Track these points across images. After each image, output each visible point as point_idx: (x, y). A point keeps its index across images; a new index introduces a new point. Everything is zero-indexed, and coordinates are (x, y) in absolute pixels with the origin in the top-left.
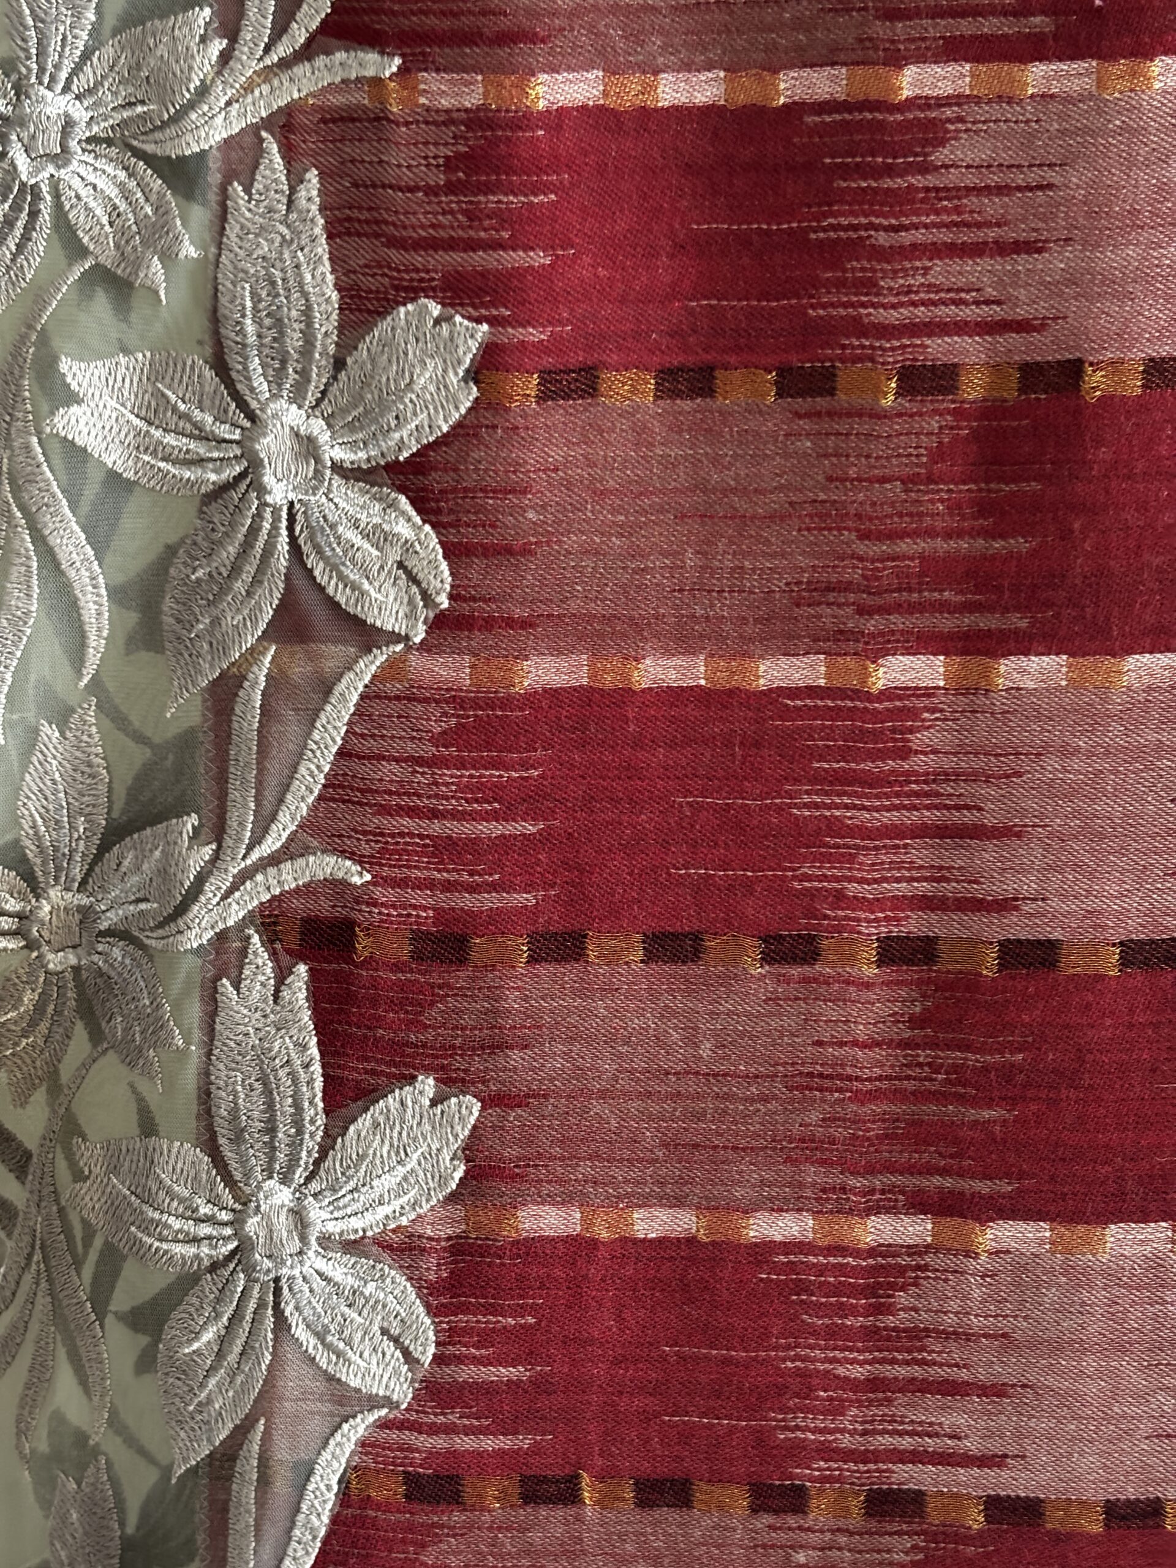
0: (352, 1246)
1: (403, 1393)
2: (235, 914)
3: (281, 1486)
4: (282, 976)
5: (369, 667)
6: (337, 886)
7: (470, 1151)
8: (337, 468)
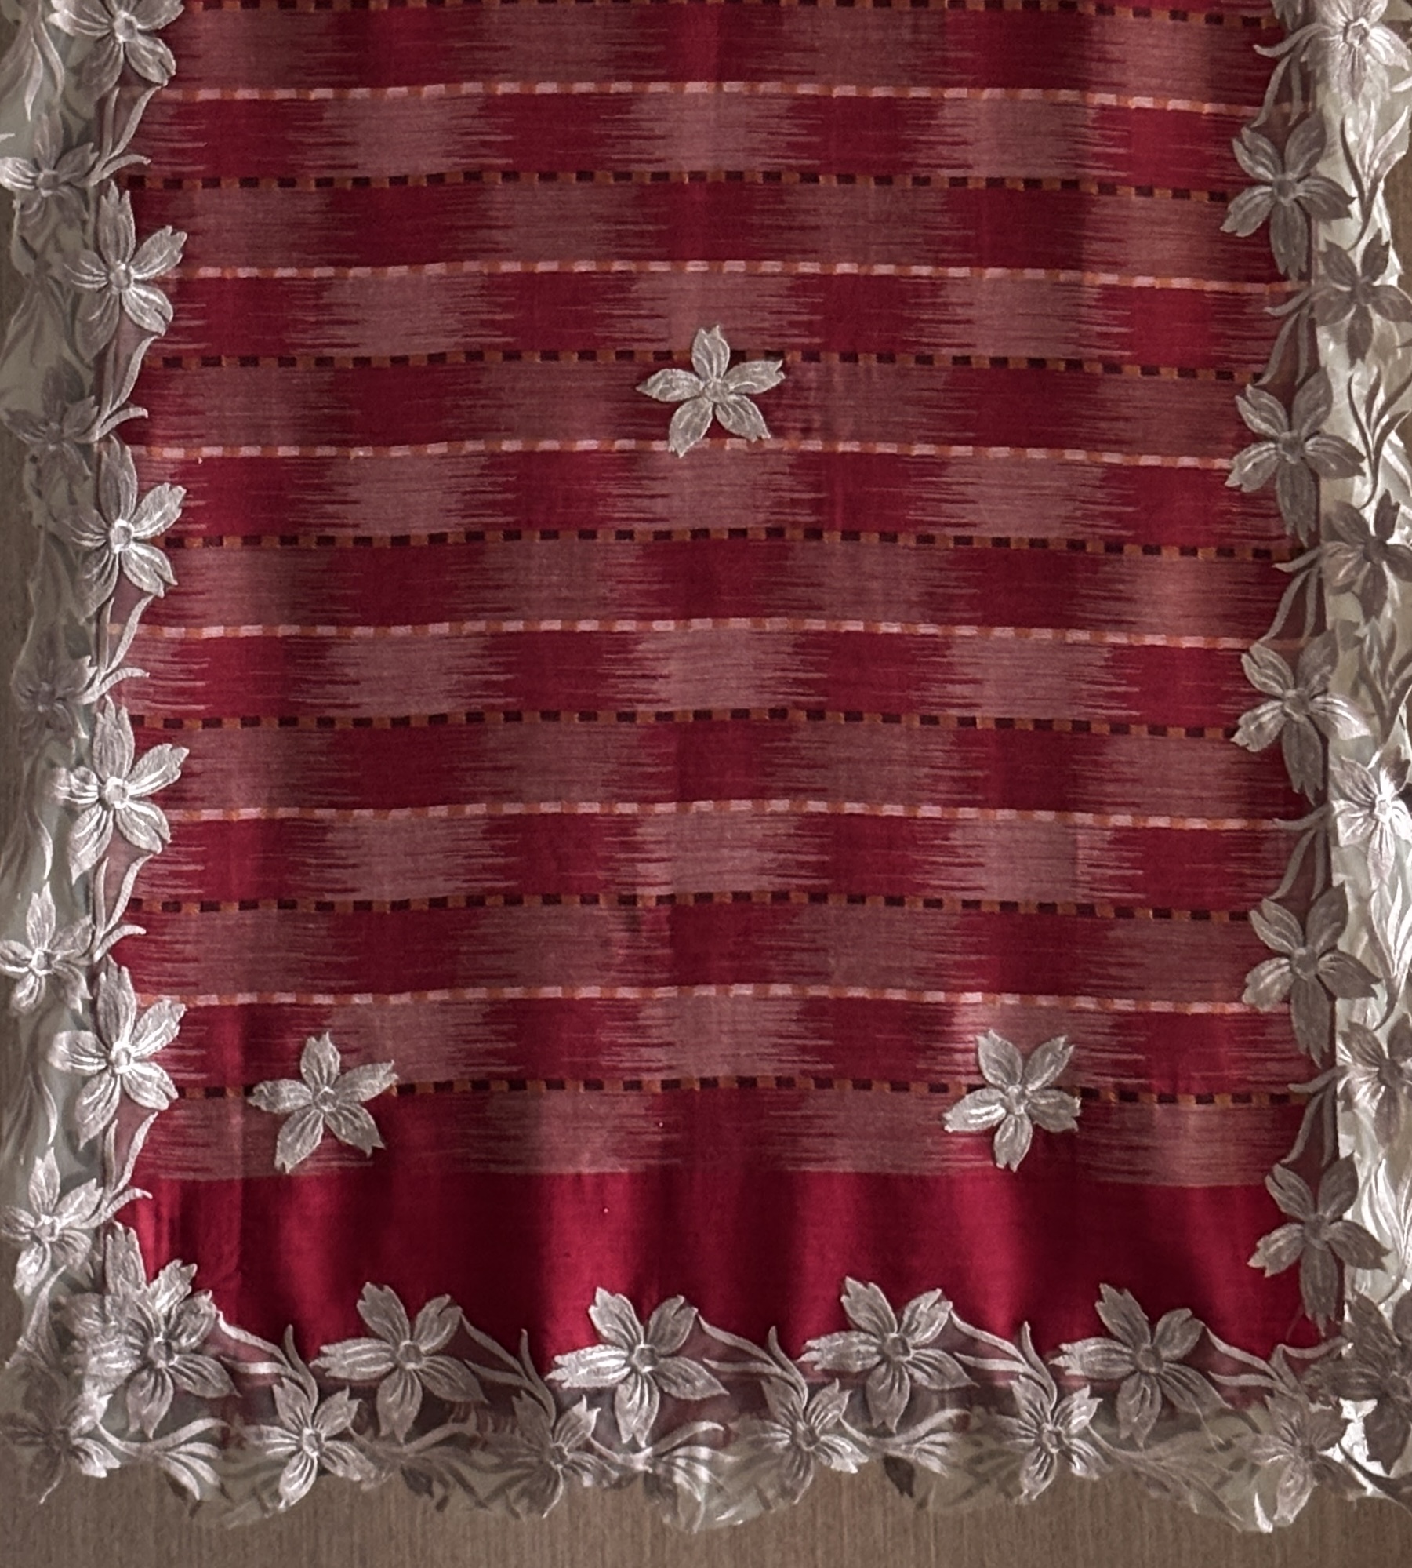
0: (144, 283)
1: (163, 331)
2: (106, 175)
3: (122, 361)
4: (121, 194)
5: (150, 94)
6: (140, 165)
7: (184, 250)
8: (140, 31)
